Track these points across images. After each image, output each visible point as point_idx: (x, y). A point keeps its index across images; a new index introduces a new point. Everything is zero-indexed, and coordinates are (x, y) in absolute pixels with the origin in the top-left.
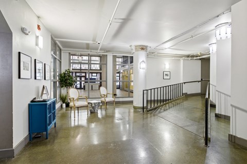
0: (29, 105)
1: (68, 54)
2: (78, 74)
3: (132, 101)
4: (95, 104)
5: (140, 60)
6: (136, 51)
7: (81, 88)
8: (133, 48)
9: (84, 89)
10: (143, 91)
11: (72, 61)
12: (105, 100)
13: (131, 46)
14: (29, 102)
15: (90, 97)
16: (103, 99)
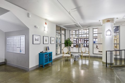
0: (39, 54)
1: (69, 31)
2: (85, 40)
3: (102, 57)
4: (75, 56)
5: (106, 29)
6: (103, 24)
7: (86, 47)
8: (101, 22)
9: (88, 47)
10: (106, 51)
11: (71, 34)
12: (82, 55)
13: (99, 21)
14: (39, 53)
15: (80, 52)
16: (81, 54)
